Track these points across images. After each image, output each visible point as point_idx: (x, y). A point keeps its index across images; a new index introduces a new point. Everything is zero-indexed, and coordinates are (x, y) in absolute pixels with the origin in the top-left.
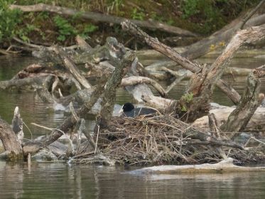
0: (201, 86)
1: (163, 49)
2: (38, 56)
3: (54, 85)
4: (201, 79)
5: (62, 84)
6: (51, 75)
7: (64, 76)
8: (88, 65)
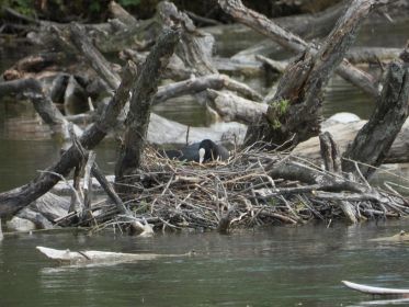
0: (304, 83)
1: (252, 19)
2: (38, 41)
3: (69, 92)
4: (304, 72)
5: (82, 89)
6: (62, 74)
7: (86, 76)
8: (125, 53)
